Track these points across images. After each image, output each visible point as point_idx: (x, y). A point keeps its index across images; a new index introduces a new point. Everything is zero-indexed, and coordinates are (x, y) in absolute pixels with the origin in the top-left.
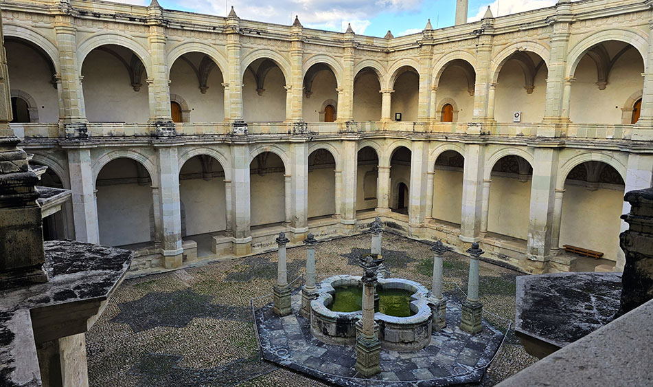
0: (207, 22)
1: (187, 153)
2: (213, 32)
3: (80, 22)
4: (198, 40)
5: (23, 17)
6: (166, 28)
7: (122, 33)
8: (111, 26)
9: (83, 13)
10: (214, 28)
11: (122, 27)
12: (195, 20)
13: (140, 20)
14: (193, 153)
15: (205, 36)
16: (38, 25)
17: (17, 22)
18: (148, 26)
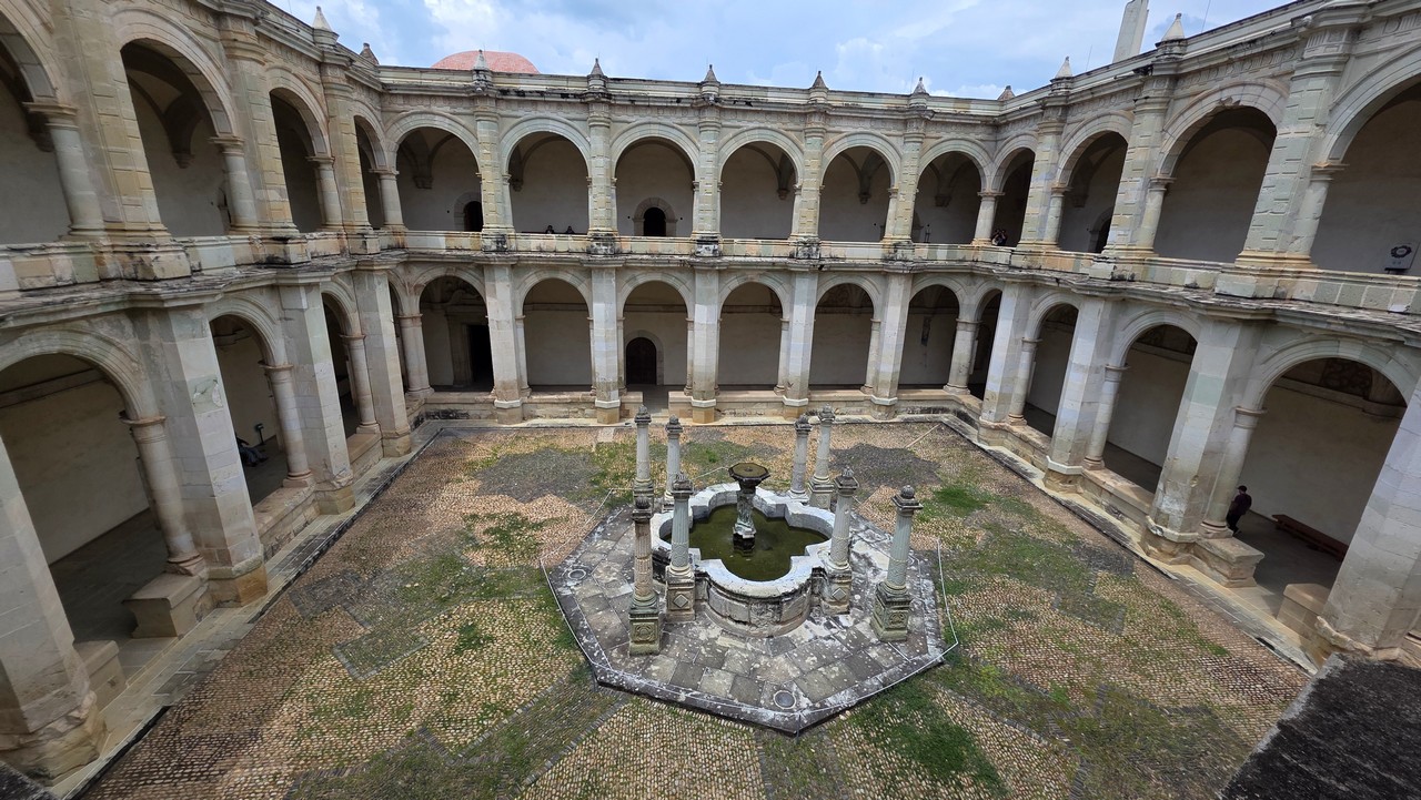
0: (671, 93)
1: (634, 278)
2: (677, 105)
3: (503, 105)
4: (655, 120)
5: (441, 102)
6: (611, 105)
7: (554, 116)
8: (540, 108)
9: (505, 92)
10: (679, 100)
11: (554, 108)
12: (653, 92)
13: (575, 96)
14: (642, 279)
15: (667, 113)
16: (457, 111)
17: (435, 109)
18: (587, 103)
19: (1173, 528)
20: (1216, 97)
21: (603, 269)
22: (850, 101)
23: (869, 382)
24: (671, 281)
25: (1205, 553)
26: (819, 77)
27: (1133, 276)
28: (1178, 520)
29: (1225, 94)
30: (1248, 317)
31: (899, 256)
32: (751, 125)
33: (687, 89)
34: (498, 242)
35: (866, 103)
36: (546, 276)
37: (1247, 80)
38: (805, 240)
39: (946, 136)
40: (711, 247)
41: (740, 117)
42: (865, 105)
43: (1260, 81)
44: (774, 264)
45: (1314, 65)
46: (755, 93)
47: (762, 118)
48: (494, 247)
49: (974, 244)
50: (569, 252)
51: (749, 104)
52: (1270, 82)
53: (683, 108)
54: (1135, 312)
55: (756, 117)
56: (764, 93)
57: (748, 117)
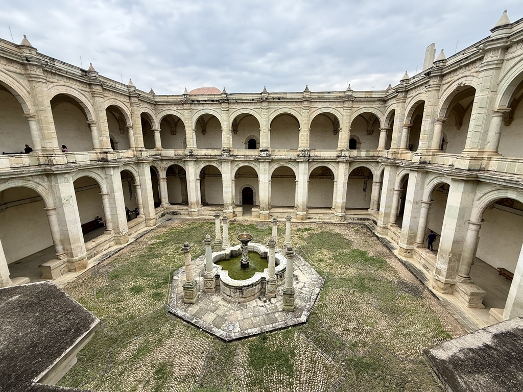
0: (251, 97)
1: (238, 164)
2: (252, 101)
3: (193, 106)
4: (245, 107)
5: (173, 106)
6: (229, 103)
7: (210, 108)
8: (205, 105)
9: (193, 101)
10: (253, 100)
11: (210, 105)
12: (244, 97)
13: (217, 101)
14: (241, 165)
15: (249, 104)
16: (179, 108)
17: (171, 108)
18: (221, 103)
19: (443, 276)
20: (457, 82)
21: (225, 161)
22: (320, 95)
23: (333, 207)
24: (252, 166)
25: (459, 289)
26: (307, 87)
27: (430, 161)
28: (444, 273)
29: (460, 81)
30: (465, 179)
31: (343, 155)
32: (281, 107)
33: (257, 96)
34: (190, 152)
35: (326, 96)
36: (207, 164)
37: (467, 75)
38: (303, 149)
39: (362, 107)
40: (265, 153)
41: (276, 104)
42: (326, 97)
43: (471, 74)
44: (290, 159)
45: (486, 65)
46: (282, 95)
47: (285, 104)
48: (189, 154)
49: (378, 149)
50: (215, 155)
51: (279, 99)
52: (475, 74)
53: (255, 102)
54: (431, 177)
55: (283, 104)
56: (285, 95)
57: (280, 104)
